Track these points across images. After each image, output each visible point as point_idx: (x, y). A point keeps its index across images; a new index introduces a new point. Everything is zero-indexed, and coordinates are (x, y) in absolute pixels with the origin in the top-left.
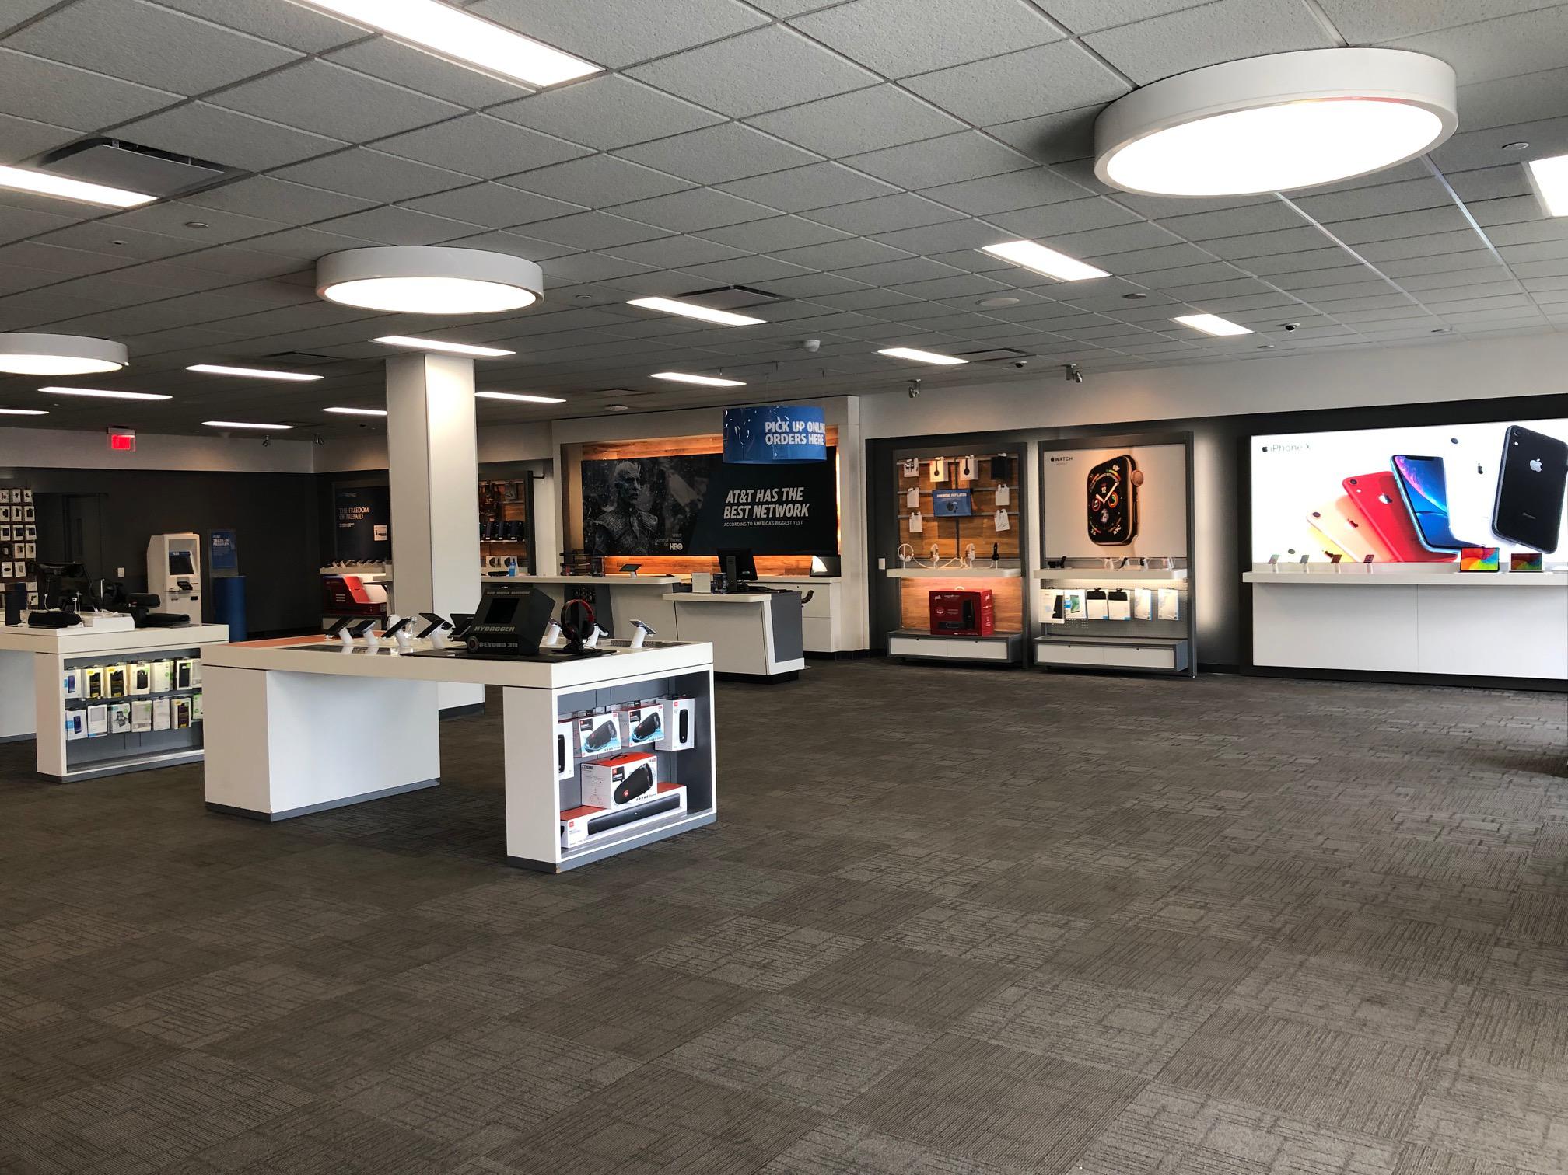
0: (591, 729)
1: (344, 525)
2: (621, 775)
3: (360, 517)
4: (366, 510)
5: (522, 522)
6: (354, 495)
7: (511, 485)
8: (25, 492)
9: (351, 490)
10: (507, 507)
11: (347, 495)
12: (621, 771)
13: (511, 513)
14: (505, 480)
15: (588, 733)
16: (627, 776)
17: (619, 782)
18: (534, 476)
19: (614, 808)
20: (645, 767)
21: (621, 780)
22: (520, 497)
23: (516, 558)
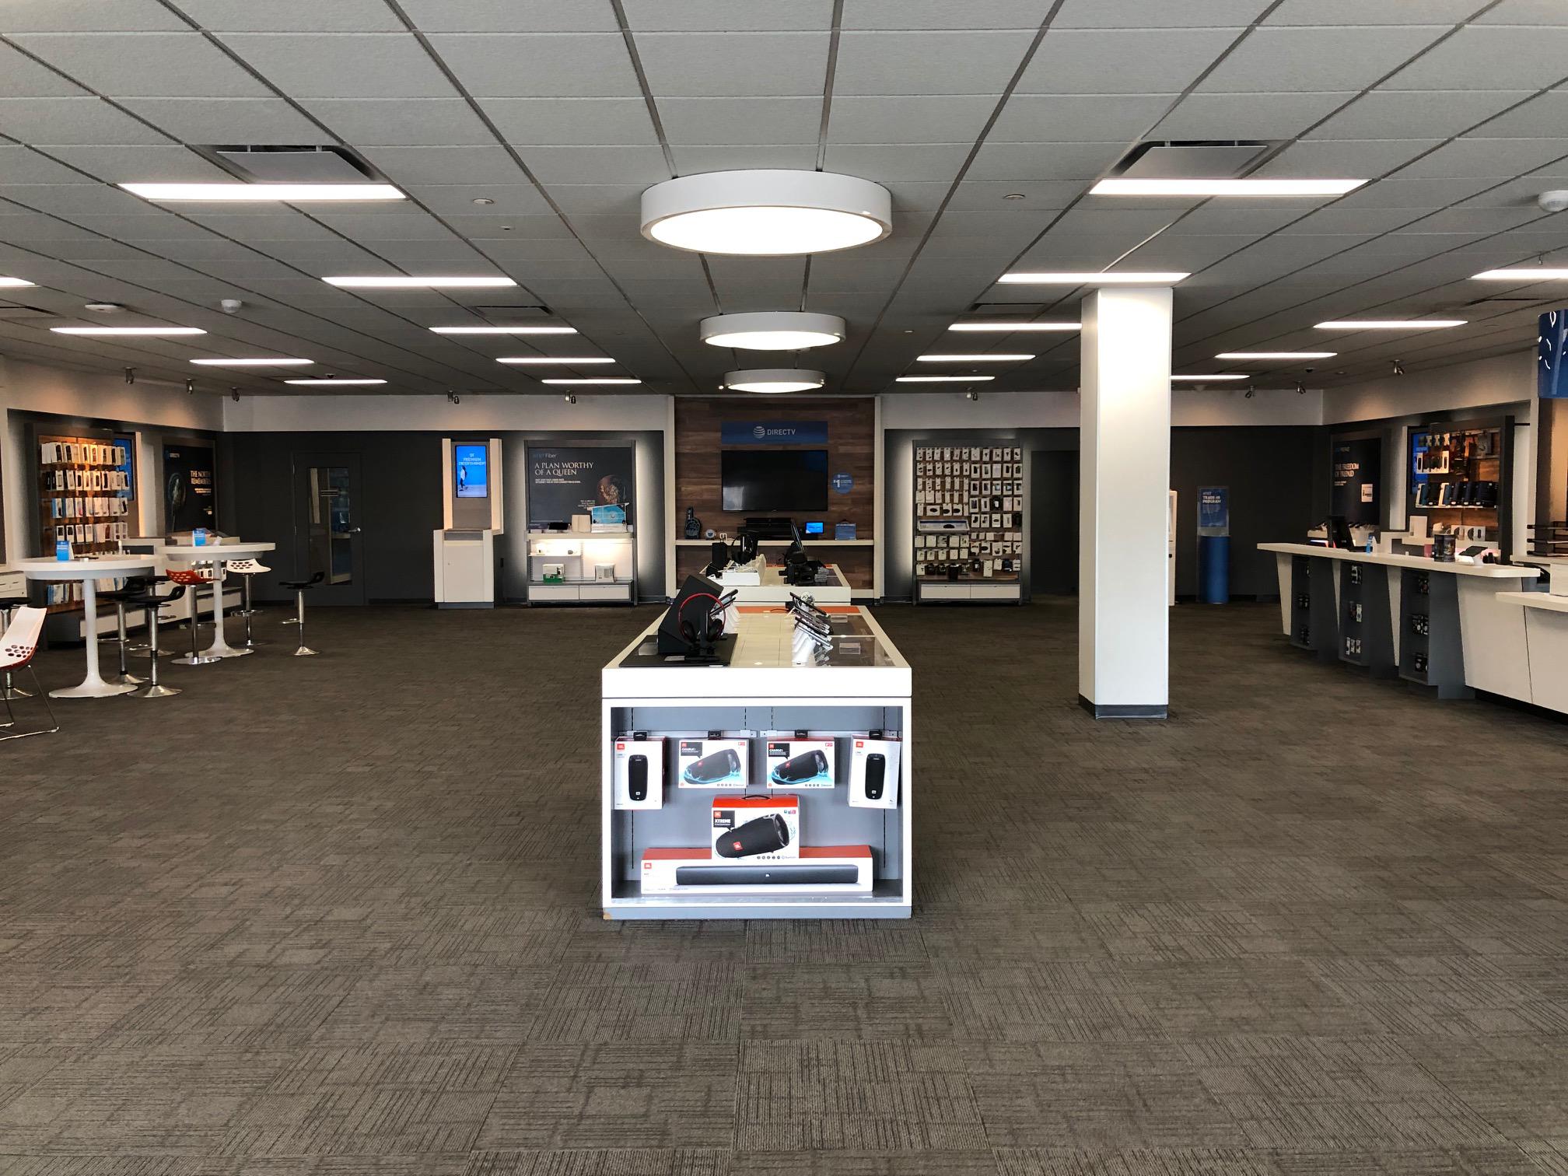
0: (699, 754)
1: (1338, 484)
2: (729, 821)
3: (1351, 474)
4: (1357, 466)
5: (1494, 483)
6: (1347, 449)
7: (1485, 435)
8: (1016, 451)
9: (1346, 444)
10: (1482, 464)
11: (1342, 449)
12: (730, 816)
13: (1486, 472)
14: (1480, 429)
15: (694, 759)
16: (738, 824)
17: (726, 830)
18: (1516, 422)
19: (718, 861)
20: (773, 818)
21: (729, 827)
22: (1495, 450)
23: (1483, 529)
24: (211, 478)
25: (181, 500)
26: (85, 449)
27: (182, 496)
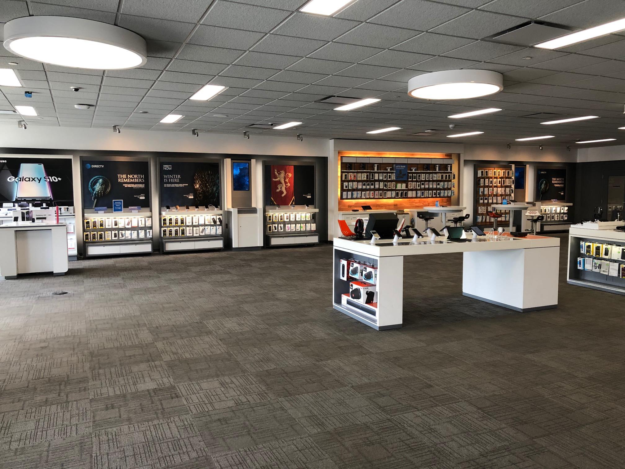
24: (565, 180)
25: (546, 189)
26: (495, 172)
27: (546, 187)
